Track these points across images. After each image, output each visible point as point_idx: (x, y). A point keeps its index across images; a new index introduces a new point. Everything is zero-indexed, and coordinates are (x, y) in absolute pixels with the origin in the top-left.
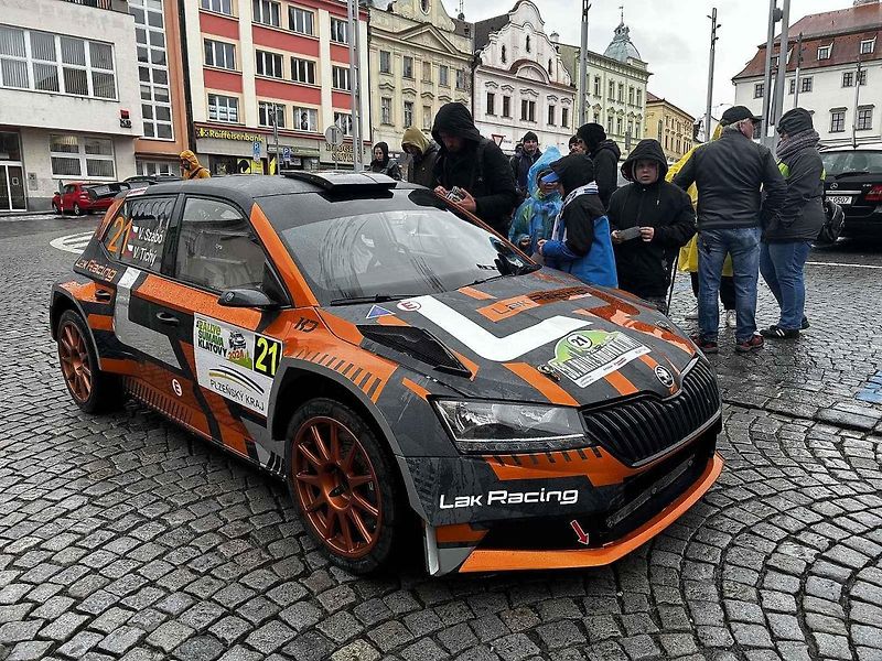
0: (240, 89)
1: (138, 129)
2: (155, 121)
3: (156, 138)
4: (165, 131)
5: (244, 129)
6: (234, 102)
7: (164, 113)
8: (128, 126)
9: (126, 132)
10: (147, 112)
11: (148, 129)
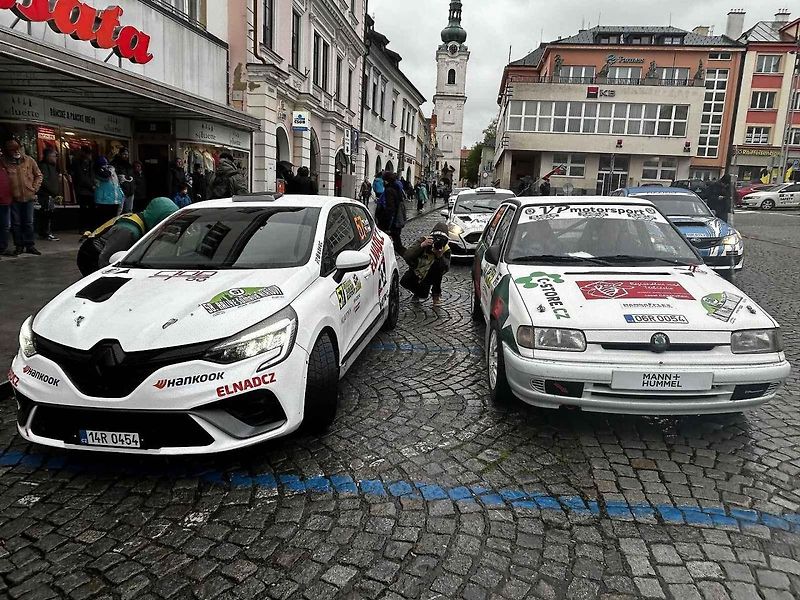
0: (774, 122)
1: (694, 153)
2: (707, 146)
3: (706, 156)
4: (712, 152)
5: (771, 148)
6: (767, 130)
7: (713, 142)
8: (689, 150)
9: (686, 154)
10: (702, 141)
11: (701, 151)
